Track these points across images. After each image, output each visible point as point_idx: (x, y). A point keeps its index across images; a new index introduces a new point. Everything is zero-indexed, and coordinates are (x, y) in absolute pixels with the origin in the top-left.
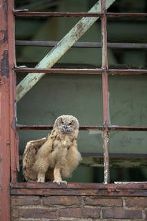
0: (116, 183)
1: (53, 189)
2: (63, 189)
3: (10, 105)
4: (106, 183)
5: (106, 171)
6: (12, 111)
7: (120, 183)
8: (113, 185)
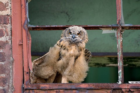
0: (130, 82)
1: (66, 89)
2: (76, 89)
3: (21, 5)
4: (120, 83)
5: (120, 71)
6: (23, 11)
7: (134, 82)
8: (127, 84)
